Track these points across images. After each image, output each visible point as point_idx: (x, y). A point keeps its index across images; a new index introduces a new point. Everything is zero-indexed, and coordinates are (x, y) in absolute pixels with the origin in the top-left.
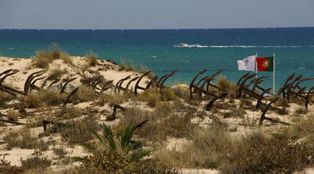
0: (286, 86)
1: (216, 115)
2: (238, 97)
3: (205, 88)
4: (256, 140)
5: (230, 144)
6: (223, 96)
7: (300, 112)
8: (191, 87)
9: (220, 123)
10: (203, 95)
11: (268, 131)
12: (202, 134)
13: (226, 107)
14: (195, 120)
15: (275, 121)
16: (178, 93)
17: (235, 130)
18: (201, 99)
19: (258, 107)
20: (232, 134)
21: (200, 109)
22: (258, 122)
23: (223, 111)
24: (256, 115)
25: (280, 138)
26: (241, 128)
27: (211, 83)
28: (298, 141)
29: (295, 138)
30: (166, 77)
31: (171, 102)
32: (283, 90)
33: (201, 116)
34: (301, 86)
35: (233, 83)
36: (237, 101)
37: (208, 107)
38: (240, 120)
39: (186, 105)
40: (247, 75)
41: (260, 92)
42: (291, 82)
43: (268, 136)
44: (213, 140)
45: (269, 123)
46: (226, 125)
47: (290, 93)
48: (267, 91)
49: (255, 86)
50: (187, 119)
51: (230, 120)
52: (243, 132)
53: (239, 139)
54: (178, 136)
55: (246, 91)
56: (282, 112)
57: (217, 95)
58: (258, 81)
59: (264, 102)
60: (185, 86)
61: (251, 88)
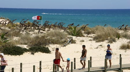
0: (45, 24)
1: (27, 31)
2: (33, 26)
3: (24, 24)
4: (37, 37)
5: (30, 38)
6: (29, 26)
7: (48, 30)
8: (20, 23)
9: (28, 33)
10: (23, 26)
11: (40, 35)
12: (23, 36)
13: (30, 29)
14: (21, 32)
15: (42, 33)
16: (17, 25)
17: (32, 35)
18: (23, 27)
19: (38, 29)
20: (31, 36)
21: (23, 29)
22: (38, 33)
23: (29, 30)
24: (37, 31)
25: (43, 37)
26: (33, 34)
27: (26, 23)
28: (48, 38)
29: (47, 37)
30: (14, 21)
31: (15, 28)
32: (44, 25)
33: (23, 31)
34: (49, 24)
35: (31, 23)
36: (32, 28)
37: (25, 29)
38: (33, 32)
39: (19, 28)
40: (35, 21)
41: (38, 25)
42: (46, 23)
43: (40, 36)
44: (26, 38)
45: (40, 33)
46: (29, 34)
47: (46, 25)
48: (40, 25)
49: (37, 24)
50: (19, 32)
51: (30, 32)
52: (34, 35)
53: (33, 37)
54: (17, 36)
55: (35, 25)
56: (44, 30)
57: (27, 26)
58: (38, 22)
59: (39, 28)
60: (19, 23)
61: (36, 24)
